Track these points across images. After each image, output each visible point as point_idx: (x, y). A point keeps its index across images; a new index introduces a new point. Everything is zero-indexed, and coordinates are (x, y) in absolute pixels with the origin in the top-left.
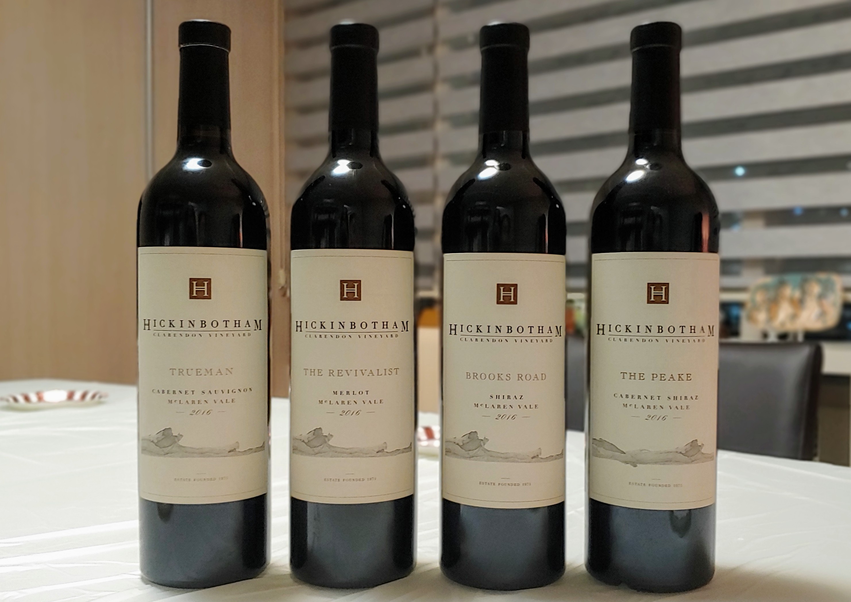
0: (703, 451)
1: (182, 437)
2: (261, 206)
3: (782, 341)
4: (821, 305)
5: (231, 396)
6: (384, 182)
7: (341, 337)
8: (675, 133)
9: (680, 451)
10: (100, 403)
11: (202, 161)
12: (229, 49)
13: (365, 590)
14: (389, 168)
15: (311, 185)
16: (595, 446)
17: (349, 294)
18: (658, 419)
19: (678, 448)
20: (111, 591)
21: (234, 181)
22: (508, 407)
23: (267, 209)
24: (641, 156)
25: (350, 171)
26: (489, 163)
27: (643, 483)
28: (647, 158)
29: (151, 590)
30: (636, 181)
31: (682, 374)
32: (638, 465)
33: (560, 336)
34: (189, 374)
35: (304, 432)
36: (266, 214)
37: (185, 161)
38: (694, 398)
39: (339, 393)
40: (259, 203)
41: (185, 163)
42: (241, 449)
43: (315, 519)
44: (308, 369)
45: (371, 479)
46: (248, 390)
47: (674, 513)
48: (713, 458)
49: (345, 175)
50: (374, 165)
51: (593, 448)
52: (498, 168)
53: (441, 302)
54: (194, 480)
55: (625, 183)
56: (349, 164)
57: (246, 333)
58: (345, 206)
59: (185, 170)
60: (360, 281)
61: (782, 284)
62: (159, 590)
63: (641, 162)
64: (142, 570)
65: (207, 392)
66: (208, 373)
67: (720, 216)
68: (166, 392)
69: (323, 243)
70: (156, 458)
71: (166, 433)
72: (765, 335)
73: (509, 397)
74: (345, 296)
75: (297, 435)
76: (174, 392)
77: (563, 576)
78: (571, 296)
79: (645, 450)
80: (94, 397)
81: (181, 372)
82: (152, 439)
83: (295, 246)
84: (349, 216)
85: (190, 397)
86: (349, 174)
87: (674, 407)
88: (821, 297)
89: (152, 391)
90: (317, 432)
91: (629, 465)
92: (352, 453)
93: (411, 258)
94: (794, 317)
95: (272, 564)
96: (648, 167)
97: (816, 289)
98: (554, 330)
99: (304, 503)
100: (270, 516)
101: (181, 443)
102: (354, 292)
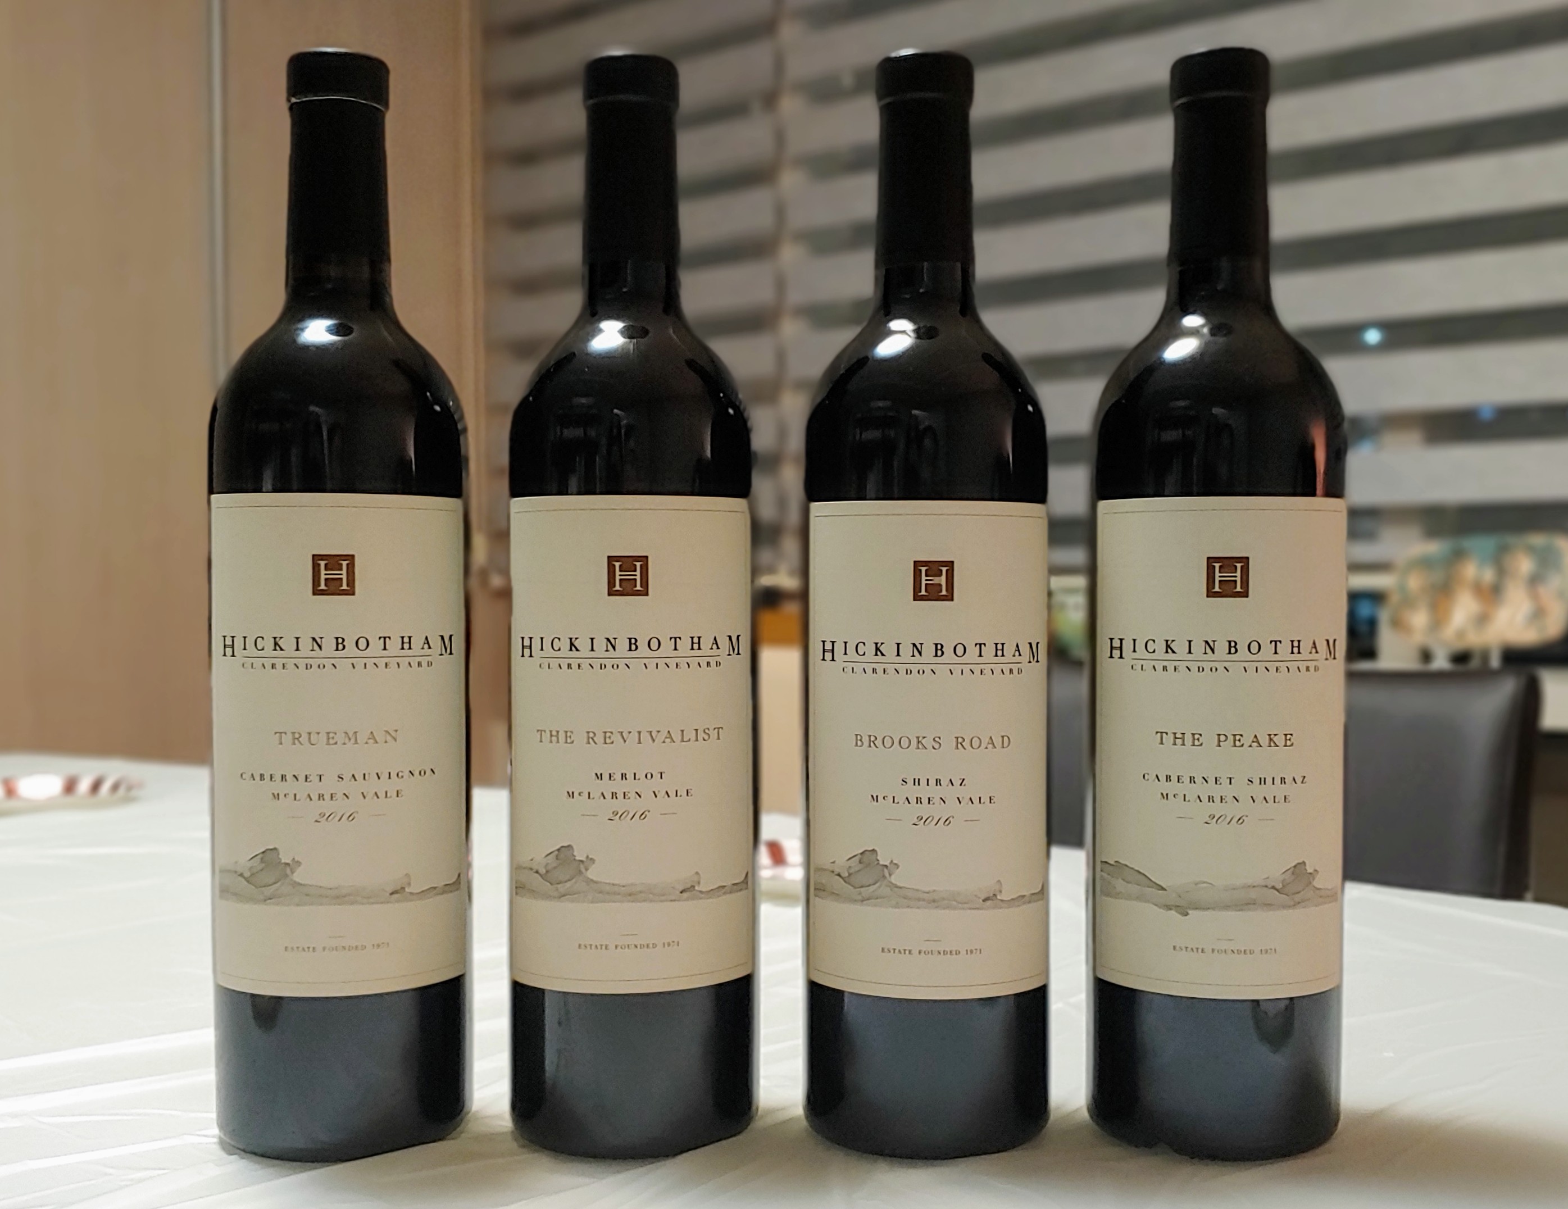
0: (1317, 883)
1: (299, 866)
2: (450, 411)
3: (1460, 668)
4: (1534, 596)
5: (395, 784)
6: (691, 364)
7: (609, 666)
8: (1258, 265)
9: (1273, 884)
10: (128, 800)
11: (335, 325)
12: (387, 105)
13: (659, 1161)
14: (699, 333)
15: (549, 370)
16: (1105, 875)
17: (624, 583)
18: (1229, 823)
19: (1268, 878)
20: (160, 1169)
21: (397, 364)
22: (937, 800)
23: (462, 417)
24: (1191, 310)
25: (625, 343)
26: (896, 325)
27: (1200, 947)
28: (1204, 314)
29: (239, 1165)
30: (1182, 359)
31: (1275, 735)
32: (1190, 912)
33: (1037, 661)
34: (313, 742)
35: (538, 853)
36: (460, 427)
37: (300, 326)
38: (1299, 780)
39: (606, 777)
40: (446, 405)
41: (302, 330)
42: (415, 888)
43: (560, 1023)
44: (545, 731)
45: (669, 945)
46: (429, 772)
47: (1261, 1007)
48: (1335, 897)
49: (616, 350)
50: (671, 331)
51: (1102, 878)
52: (912, 334)
53: (803, 596)
54: (324, 949)
55: (1162, 363)
56: (623, 330)
57: (424, 661)
58: (616, 411)
59: (301, 344)
60: (647, 557)
61: (1458, 555)
62: (257, 1166)
63: (1192, 321)
64: (221, 1127)
65: (347, 777)
66: (350, 739)
67: (1346, 425)
68: (267, 777)
69: (573, 483)
70: (248, 908)
71: (268, 857)
72: (1426, 656)
73: (938, 782)
74: (617, 587)
75: (524, 859)
76: (283, 778)
77: (1044, 1131)
78: (1057, 582)
79: (1204, 882)
80: (115, 787)
81: (296, 739)
82: (240, 870)
83: (518, 489)
84: (623, 431)
85: (314, 788)
86: (623, 347)
87: (1259, 799)
88: (1535, 581)
89: (240, 776)
90: (564, 853)
91: (1173, 912)
92: (632, 895)
93: (743, 512)
94: (1482, 620)
95: (477, 1112)
96: (1205, 330)
97: (1524, 565)
98: (1025, 649)
99: (539, 993)
100: (471, 1019)
101: (298, 876)
102: (635, 580)
